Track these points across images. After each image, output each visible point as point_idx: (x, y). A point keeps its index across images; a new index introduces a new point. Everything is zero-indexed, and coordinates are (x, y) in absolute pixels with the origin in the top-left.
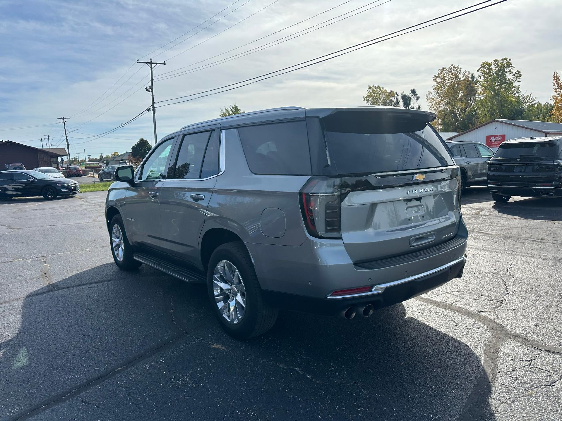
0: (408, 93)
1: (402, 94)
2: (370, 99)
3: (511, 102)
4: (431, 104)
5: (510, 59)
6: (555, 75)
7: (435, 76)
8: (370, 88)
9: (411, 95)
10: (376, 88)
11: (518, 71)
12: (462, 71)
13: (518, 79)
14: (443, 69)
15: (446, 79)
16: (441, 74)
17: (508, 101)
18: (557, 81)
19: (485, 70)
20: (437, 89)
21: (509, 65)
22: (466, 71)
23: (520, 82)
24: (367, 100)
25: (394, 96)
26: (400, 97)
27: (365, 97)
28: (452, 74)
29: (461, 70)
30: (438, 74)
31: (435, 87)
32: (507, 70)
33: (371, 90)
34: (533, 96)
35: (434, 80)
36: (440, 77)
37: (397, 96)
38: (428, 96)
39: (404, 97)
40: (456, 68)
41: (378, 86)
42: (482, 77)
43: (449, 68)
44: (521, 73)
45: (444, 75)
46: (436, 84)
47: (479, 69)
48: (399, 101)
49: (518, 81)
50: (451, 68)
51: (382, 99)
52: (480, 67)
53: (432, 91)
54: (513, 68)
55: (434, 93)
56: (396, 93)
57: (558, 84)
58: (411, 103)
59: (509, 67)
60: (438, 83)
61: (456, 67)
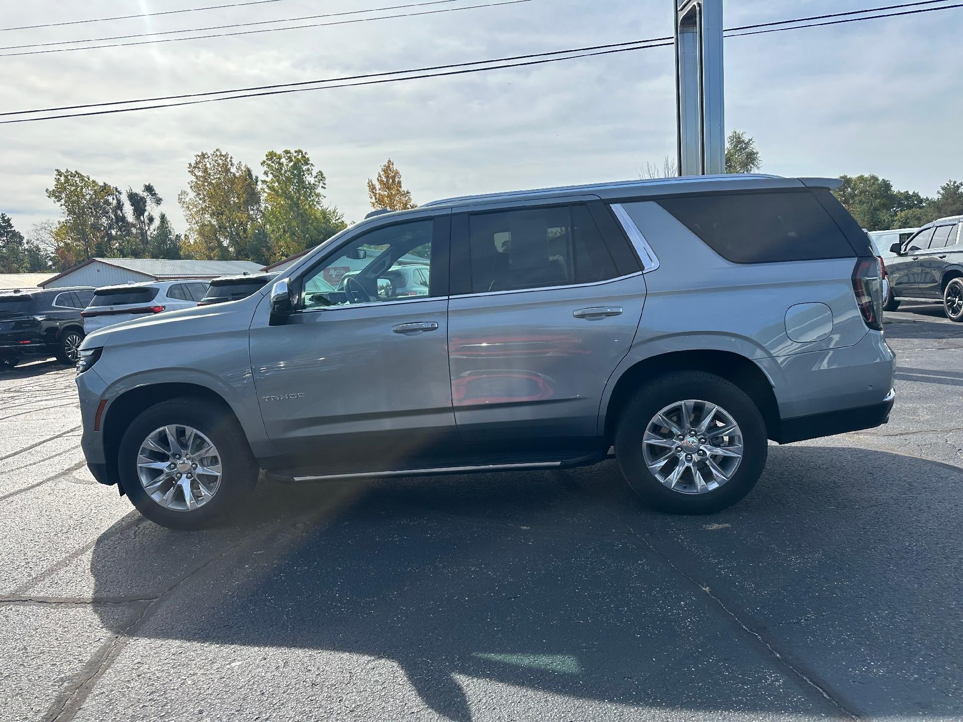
0: (139, 190)
1: (129, 192)
2: (63, 196)
3: (316, 218)
4: (188, 212)
5: (306, 153)
6: (370, 183)
7: (190, 165)
8: (60, 173)
9: (145, 194)
10: (73, 176)
11: (320, 172)
12: (235, 162)
13: (321, 184)
14: (203, 156)
15: (211, 171)
16: (200, 162)
17: (312, 215)
18: (373, 193)
19: (273, 164)
20: (196, 188)
21: (306, 161)
22: (240, 162)
23: (324, 188)
24: (56, 197)
25: (112, 194)
26: (124, 198)
27: (51, 190)
28: (219, 164)
29: (232, 160)
30: (196, 163)
31: (193, 185)
32: (305, 168)
33: (62, 179)
34: (339, 212)
35: (189, 171)
36: (199, 168)
37: (117, 193)
38: (182, 199)
39: (133, 197)
40: (224, 156)
41: (76, 172)
42: (271, 176)
43: (214, 155)
44: (324, 176)
45: (206, 165)
46: (194, 179)
47: (264, 162)
48: (123, 204)
49: (322, 187)
50: (216, 155)
51: (88, 197)
52: (265, 158)
53: (189, 190)
54: (312, 167)
55: (192, 195)
56: (116, 189)
57: (375, 196)
58: (147, 208)
59: (307, 164)
60: (197, 177)
61: (224, 153)
